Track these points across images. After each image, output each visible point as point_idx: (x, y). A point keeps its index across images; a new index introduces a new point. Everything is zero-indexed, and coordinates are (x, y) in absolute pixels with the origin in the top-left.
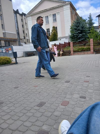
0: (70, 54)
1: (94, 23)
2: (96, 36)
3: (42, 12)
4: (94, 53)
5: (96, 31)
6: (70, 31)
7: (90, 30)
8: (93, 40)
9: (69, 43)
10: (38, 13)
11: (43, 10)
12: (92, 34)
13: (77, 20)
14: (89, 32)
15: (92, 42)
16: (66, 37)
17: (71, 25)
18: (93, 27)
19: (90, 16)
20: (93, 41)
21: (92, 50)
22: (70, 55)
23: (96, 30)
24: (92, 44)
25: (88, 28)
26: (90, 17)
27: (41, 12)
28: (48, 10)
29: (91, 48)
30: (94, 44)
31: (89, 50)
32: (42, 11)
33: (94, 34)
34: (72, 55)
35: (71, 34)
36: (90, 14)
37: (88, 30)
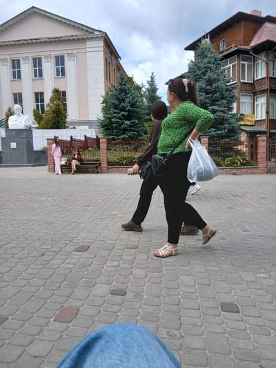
0: (99, 170)
3: (24, 43)
6: (102, 109)
9: (98, 140)
10: (12, 43)
11: (27, 40)
13: (121, 84)
14: (148, 117)
17: (103, 93)
19: (152, 79)
22: (98, 173)
25: (145, 109)
26: (152, 83)
27: (21, 42)
28: (41, 42)
32: (25, 42)
34: (104, 173)
35: (104, 117)
36: (152, 74)
37: (145, 112)
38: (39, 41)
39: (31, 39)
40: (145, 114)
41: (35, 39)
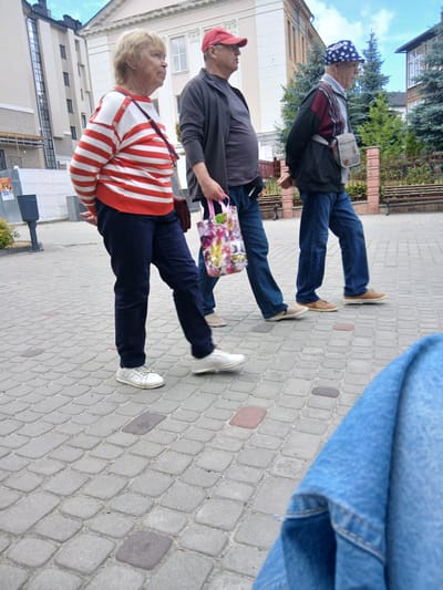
0: (279, 214)
1: (386, 79)
2: (395, 137)
3: (157, 17)
4: (383, 210)
5: (392, 115)
6: (284, 111)
7: (367, 110)
8: (381, 152)
9: (276, 164)
10: (139, 19)
11: (160, 10)
12: (377, 127)
13: (315, 62)
14: (364, 116)
15: (376, 162)
16: (261, 139)
17: (285, 83)
18: (380, 95)
19: (371, 46)
20: (380, 159)
21: (373, 199)
22: (277, 218)
23: (396, 110)
24: (376, 173)
25: (358, 101)
27: (152, 16)
28: (183, 10)
29: (369, 190)
30: (381, 171)
31: (360, 199)
32: (159, 14)
33: (385, 128)
34: (287, 218)
35: (287, 123)
36: (372, 35)
37: (359, 106)
38: (178, 8)
39: (167, 8)
40: (357, 110)
41: (173, 6)
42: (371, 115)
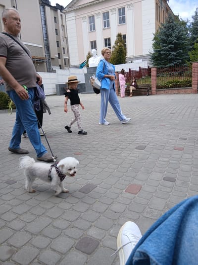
3: (96, 3)
6: (153, 45)
7: (193, 44)
9: (149, 70)
13: (169, 22)
14: (191, 47)
15: (197, 69)
16: (143, 57)
17: (154, 32)
19: (196, 13)
21: (195, 86)
22: (149, 95)
24: (197, 74)
25: (189, 40)
26: (196, 17)
27: (94, 2)
29: (193, 82)
31: (188, 86)
34: (153, 95)
35: (154, 51)
36: (197, 9)
37: (189, 42)
40: (188, 45)
42: (195, 47)
